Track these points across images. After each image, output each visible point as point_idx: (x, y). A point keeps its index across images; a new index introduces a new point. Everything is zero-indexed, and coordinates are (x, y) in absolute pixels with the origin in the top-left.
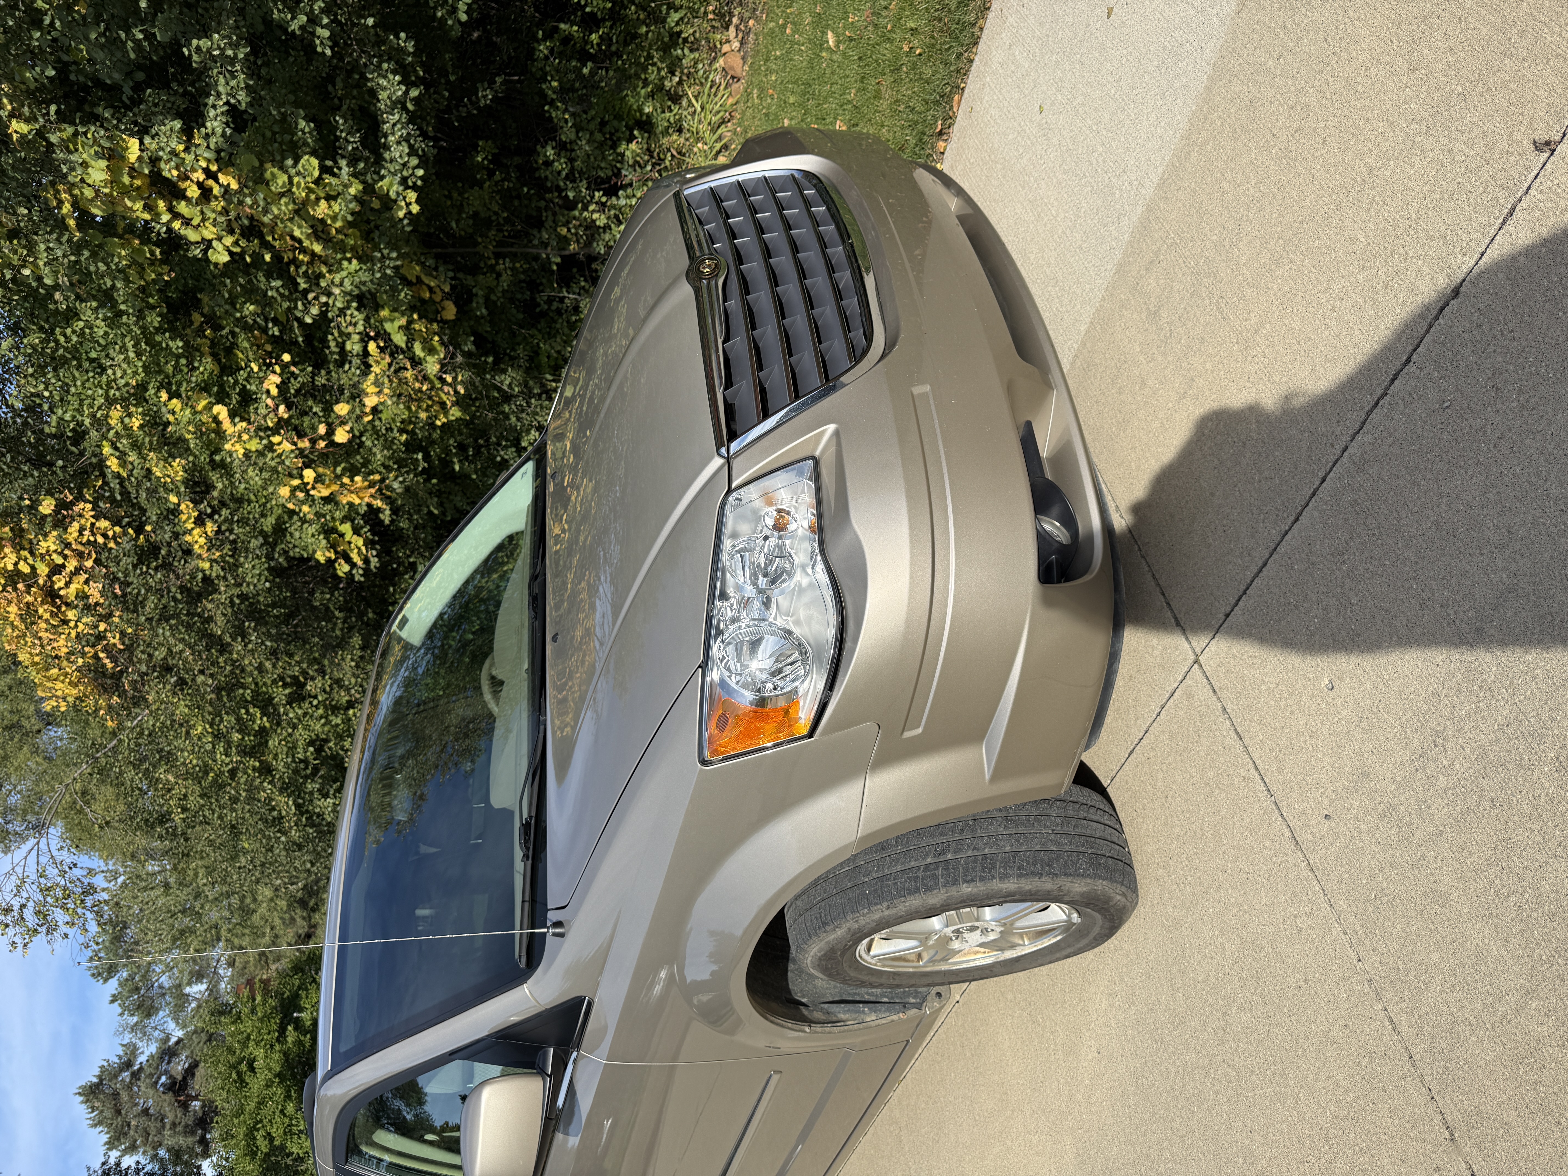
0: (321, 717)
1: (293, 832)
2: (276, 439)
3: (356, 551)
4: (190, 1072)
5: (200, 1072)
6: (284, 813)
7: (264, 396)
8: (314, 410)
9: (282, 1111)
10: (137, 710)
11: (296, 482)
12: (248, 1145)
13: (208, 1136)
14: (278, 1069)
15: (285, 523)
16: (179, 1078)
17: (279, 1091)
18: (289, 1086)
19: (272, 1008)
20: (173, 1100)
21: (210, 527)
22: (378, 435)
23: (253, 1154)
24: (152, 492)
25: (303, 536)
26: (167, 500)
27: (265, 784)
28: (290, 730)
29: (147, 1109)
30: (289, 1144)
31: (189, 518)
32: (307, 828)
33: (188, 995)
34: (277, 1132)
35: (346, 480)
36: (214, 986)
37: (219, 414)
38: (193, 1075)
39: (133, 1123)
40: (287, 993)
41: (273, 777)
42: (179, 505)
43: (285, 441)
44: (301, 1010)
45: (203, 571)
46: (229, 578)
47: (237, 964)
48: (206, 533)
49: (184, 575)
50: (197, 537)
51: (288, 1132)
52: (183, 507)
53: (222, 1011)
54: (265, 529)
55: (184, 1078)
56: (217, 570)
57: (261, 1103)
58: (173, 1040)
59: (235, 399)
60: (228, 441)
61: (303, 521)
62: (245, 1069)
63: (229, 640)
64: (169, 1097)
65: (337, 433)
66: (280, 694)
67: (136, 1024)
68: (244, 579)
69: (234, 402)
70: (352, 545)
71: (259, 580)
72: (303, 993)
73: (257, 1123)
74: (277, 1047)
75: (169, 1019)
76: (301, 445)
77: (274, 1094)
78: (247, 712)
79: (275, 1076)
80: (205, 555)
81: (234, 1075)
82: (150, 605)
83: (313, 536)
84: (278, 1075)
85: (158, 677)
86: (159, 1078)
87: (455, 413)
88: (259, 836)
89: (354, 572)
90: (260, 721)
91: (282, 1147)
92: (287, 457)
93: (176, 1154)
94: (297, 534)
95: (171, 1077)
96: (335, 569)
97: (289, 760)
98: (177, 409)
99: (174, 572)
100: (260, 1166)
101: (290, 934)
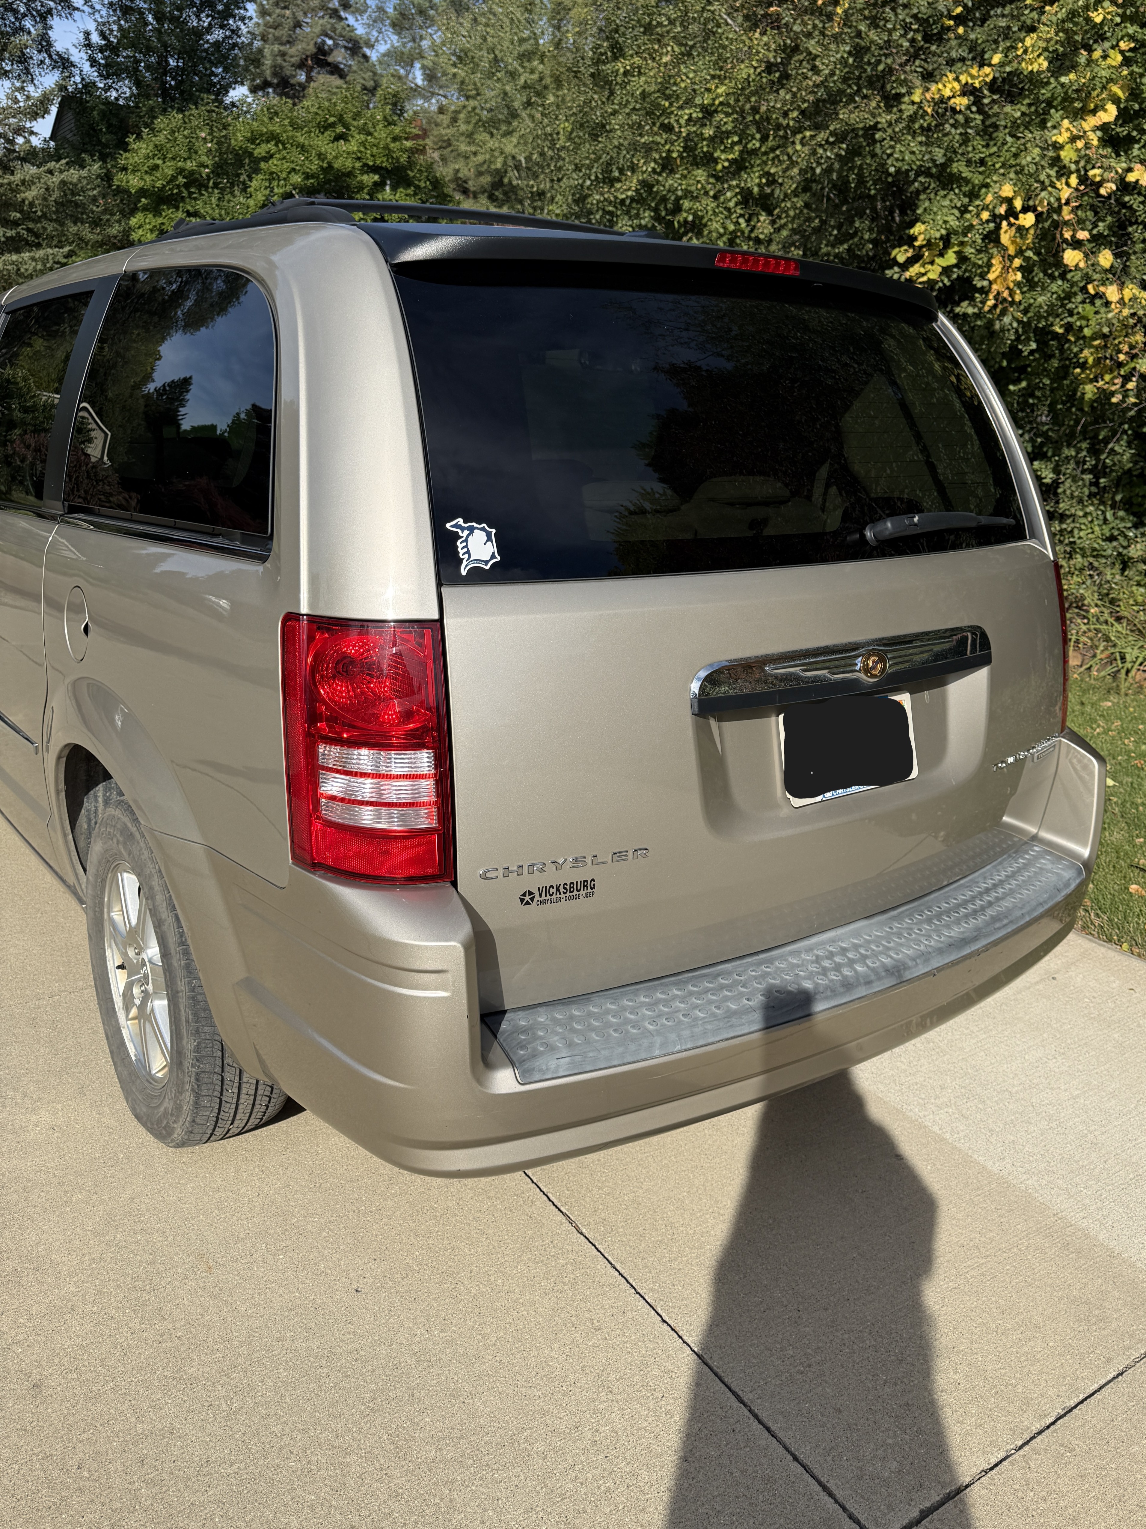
0: (725, 228)
1: (597, 197)
2: (1074, 180)
3: (923, 270)
4: (336, 70)
5: (336, 81)
6: (618, 185)
7: (1124, 165)
8: (1101, 224)
9: (294, 169)
10: (740, 19)
11: (1018, 204)
12: (262, 135)
13: (270, 90)
14: (336, 166)
15: (959, 187)
16: (330, 59)
17: (314, 167)
18: (318, 177)
19: (398, 159)
20: (308, 53)
21: (962, 102)
22: (1064, 298)
23: (252, 140)
24: (1006, 33)
25: (945, 210)
26: (995, 51)
27: (652, 164)
28: (712, 193)
29: (300, 26)
30: (260, 177)
31: (973, 77)
32: (600, 213)
33: (412, 66)
34: (274, 164)
35: (1017, 262)
36: (419, 93)
37: (1106, 111)
38: (332, 73)
39: (288, 12)
40: (411, 174)
41: (660, 174)
42: (990, 65)
43: (1071, 190)
44: (394, 188)
45: (910, 93)
46: (901, 126)
47: (441, 116)
48: (954, 97)
49: (905, 72)
50: (949, 86)
51: (272, 176)
52: (987, 70)
53: (397, 104)
54: (955, 165)
55: (329, 64)
56: (909, 110)
57: (302, 148)
58: (367, 51)
59: (1123, 131)
60: (1071, 123)
61: (964, 210)
62: (338, 131)
63: (832, 128)
64: (312, 49)
65: (1076, 252)
66: (753, 181)
67: (385, 12)
68: (899, 141)
69: (1119, 130)
70: (929, 267)
71: (897, 160)
72: (410, 191)
73: (283, 144)
74: (358, 165)
75: (388, 46)
76: (1066, 210)
77: (311, 162)
78: (734, 144)
79: (329, 163)
80: (928, 96)
81: (332, 119)
82: (873, 35)
83: (945, 222)
84: (330, 166)
85: (785, 44)
86: (331, 38)
87: (1089, 391)
88: (593, 156)
89: (896, 269)
90: (724, 158)
91: (257, 171)
92: (1050, 193)
93: (256, 60)
94: (946, 203)
95: (332, 50)
96: (900, 246)
97: (680, 193)
98: (1109, 61)
99: (908, 61)
100: (241, 148)
101: (466, 171)
